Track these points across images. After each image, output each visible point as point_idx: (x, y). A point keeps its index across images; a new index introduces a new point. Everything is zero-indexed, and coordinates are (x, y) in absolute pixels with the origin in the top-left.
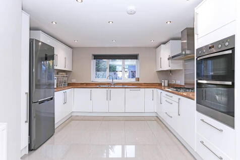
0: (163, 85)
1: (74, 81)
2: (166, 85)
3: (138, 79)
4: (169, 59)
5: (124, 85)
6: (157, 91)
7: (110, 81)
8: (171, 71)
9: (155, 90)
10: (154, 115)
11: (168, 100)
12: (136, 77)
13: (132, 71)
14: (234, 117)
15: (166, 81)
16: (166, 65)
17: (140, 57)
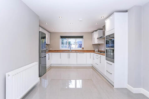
0: (95, 51)
1: (51, 49)
2: (97, 51)
3: (83, 48)
4: (97, 39)
5: (76, 51)
6: (92, 54)
7: (69, 49)
8: (99, 44)
9: (91, 53)
10: (91, 65)
11: (97, 57)
12: (82, 47)
13: (80, 44)
14: (114, 59)
15: (97, 49)
16: (96, 42)
17: (84, 37)
